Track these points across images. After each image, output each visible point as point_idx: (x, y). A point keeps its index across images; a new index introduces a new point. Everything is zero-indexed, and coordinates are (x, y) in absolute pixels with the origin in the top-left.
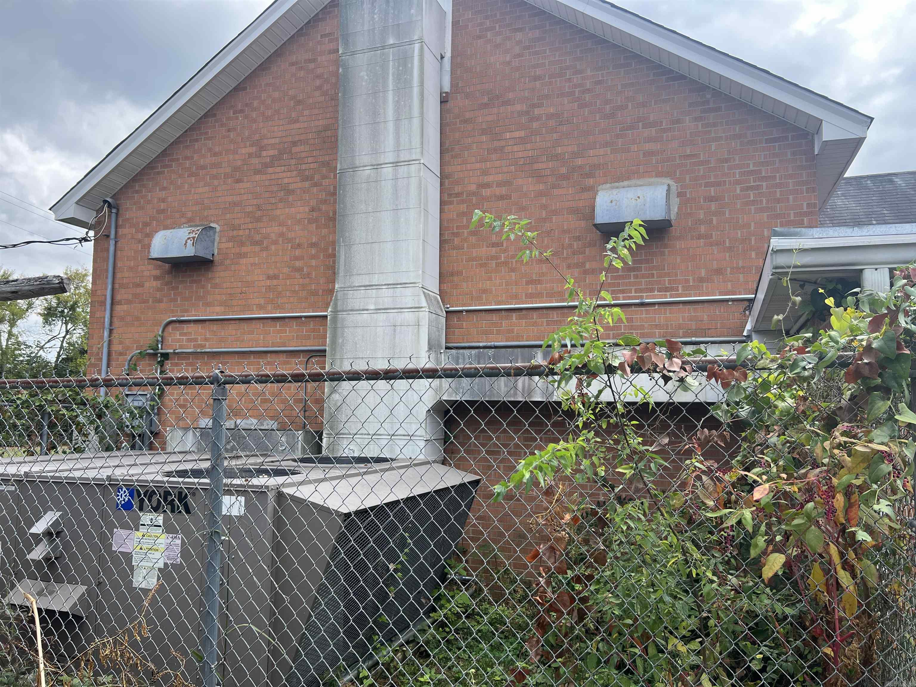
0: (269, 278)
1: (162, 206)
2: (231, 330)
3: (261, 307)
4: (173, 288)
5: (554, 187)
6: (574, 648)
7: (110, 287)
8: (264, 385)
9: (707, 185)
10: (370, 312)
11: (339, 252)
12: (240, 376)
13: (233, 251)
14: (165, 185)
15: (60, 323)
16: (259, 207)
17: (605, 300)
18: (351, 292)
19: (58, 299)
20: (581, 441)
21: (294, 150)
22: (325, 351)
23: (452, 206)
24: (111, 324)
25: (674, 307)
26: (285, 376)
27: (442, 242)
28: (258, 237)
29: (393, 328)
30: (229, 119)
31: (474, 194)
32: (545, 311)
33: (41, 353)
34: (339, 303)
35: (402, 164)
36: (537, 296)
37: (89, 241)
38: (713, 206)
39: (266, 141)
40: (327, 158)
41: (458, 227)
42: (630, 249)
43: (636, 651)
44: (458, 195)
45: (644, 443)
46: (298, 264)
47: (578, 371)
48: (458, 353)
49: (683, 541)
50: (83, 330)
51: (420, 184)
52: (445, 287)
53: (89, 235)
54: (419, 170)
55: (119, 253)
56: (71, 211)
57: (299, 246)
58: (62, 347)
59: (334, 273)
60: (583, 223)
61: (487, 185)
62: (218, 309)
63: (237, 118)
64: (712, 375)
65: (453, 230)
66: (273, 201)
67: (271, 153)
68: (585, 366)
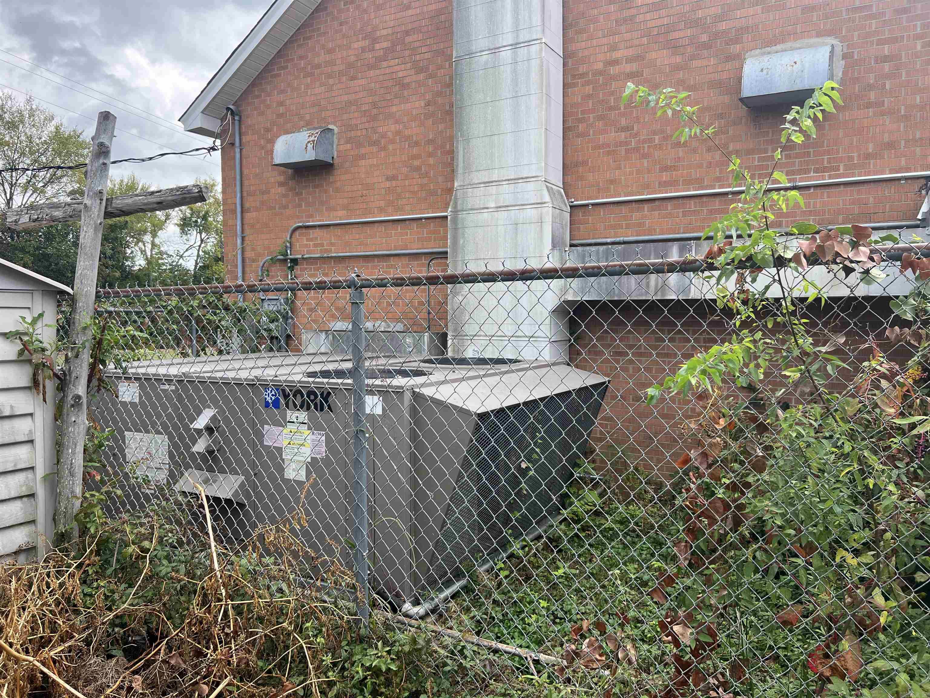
0: (387, 179)
1: (282, 110)
2: (354, 234)
3: (382, 210)
4: (299, 194)
5: (693, 57)
6: (728, 555)
7: (239, 195)
8: (400, 288)
9: (881, 42)
10: (491, 210)
11: (457, 148)
12: (377, 279)
13: (352, 153)
14: (282, 88)
15: (195, 232)
16: (374, 105)
17: (779, 182)
18: (470, 190)
19: (192, 209)
20: (747, 342)
21: (408, 39)
22: (446, 253)
23: (576, 89)
24: (243, 231)
25: (833, 190)
26: (420, 278)
27: (566, 130)
28: (375, 137)
29: (515, 226)
30: (340, 11)
31: (601, 73)
32: (681, 201)
33: (181, 261)
34: (459, 202)
35: (522, 45)
36: (672, 184)
37: (216, 150)
38: (887, 67)
39: (378, 33)
40: (442, 46)
41: (583, 112)
42: (815, 119)
43: (799, 561)
44: (582, 75)
45: (815, 344)
46: (416, 163)
47: (741, 265)
48: (583, 251)
49: (860, 450)
50: (216, 239)
51: (541, 66)
52: (569, 179)
53: (216, 144)
54: (541, 50)
55: (244, 161)
56: (199, 122)
57: (417, 144)
58: (198, 256)
59: (453, 171)
60: (726, 99)
61: (615, 62)
62: (341, 213)
63: (348, 10)
64: (907, 264)
65: (577, 115)
66: (388, 97)
67: (385, 45)
68: (750, 258)
